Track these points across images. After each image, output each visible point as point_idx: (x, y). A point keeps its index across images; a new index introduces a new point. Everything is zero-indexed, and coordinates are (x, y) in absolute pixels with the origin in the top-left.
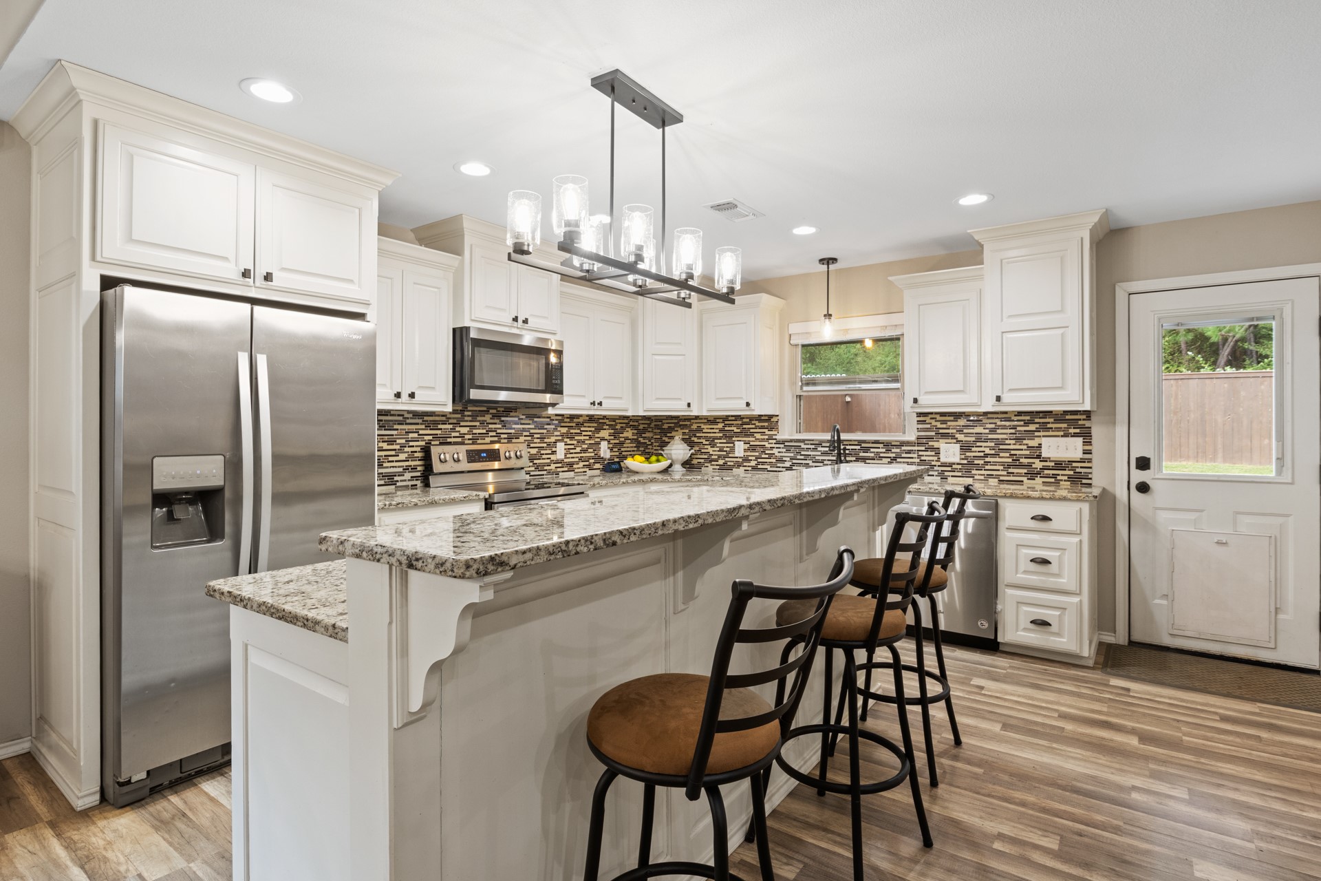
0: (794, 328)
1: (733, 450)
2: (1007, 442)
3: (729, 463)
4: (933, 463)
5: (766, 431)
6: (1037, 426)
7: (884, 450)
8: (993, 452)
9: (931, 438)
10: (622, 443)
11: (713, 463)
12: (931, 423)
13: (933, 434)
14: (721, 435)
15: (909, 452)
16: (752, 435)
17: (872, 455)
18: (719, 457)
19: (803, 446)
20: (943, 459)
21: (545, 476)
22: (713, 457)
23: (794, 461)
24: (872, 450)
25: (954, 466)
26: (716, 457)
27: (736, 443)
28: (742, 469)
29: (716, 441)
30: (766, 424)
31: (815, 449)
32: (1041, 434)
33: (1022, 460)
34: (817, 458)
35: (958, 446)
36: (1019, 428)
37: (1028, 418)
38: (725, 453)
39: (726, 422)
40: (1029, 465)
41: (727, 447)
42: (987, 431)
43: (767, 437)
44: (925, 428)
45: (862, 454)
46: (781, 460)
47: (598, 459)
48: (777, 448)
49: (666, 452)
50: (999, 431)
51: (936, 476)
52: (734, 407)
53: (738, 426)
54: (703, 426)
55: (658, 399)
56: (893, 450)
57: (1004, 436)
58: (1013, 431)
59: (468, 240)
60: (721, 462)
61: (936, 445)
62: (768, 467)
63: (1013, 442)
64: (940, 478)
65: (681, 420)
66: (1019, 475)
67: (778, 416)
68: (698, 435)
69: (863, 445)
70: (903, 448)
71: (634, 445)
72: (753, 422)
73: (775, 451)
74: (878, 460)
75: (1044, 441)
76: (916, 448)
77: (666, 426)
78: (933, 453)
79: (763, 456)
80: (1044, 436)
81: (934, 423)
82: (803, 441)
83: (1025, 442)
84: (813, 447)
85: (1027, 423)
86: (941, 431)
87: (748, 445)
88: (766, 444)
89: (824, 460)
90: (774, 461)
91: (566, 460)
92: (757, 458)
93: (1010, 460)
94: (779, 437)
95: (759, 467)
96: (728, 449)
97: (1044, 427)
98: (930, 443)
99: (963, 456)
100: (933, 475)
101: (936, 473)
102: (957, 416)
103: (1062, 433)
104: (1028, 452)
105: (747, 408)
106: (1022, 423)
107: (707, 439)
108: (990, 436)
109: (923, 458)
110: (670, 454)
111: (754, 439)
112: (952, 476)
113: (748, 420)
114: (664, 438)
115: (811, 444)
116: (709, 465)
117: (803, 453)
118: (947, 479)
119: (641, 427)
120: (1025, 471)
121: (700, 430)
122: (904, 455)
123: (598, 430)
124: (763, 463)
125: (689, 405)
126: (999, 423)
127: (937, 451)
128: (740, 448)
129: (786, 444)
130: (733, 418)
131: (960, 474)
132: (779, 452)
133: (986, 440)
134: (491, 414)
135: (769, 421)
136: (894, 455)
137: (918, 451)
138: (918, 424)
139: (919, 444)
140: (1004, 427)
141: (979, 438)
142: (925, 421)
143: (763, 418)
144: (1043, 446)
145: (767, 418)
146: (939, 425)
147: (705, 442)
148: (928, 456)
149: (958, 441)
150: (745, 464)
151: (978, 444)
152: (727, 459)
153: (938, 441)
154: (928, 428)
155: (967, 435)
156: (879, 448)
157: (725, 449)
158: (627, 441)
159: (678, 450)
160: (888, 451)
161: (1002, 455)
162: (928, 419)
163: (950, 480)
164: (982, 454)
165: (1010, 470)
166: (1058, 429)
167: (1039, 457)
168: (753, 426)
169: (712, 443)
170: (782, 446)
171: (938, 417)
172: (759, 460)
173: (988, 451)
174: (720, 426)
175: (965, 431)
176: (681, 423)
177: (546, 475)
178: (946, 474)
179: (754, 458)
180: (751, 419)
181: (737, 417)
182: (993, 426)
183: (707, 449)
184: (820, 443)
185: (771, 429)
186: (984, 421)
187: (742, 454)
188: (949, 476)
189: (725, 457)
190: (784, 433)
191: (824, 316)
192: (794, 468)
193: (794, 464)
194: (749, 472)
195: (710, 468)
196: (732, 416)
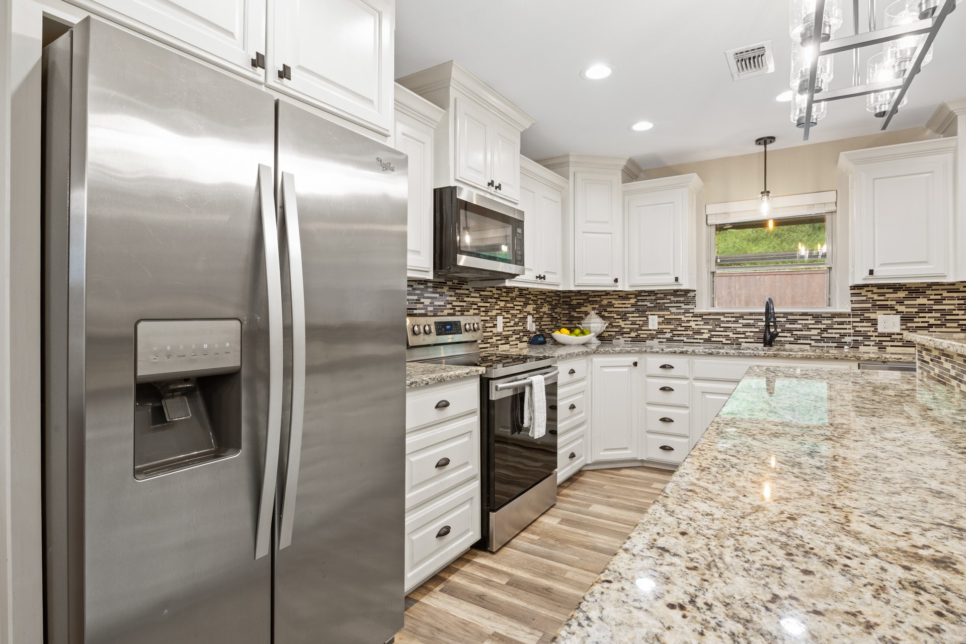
0: (711, 209)
1: (646, 323)
2: (954, 312)
3: (641, 336)
4: (869, 334)
5: (682, 305)
7: (813, 322)
8: (939, 322)
9: (867, 310)
10: (541, 318)
11: (625, 335)
12: (867, 296)
13: (870, 305)
14: (634, 309)
15: (842, 323)
16: (667, 309)
17: (800, 326)
18: (632, 330)
19: (722, 318)
20: (881, 329)
21: (489, 349)
22: (625, 330)
23: (713, 333)
24: (799, 322)
25: (893, 337)
26: (628, 330)
27: (650, 317)
28: (656, 341)
29: (628, 315)
30: (682, 299)
31: (735, 322)
34: (738, 330)
35: (898, 317)
38: (637, 326)
39: (639, 298)
41: (639, 321)
42: (932, 302)
43: (683, 311)
44: (858, 301)
45: (788, 326)
46: (699, 332)
47: (526, 332)
48: (693, 321)
49: (583, 325)
50: (944, 302)
51: (873, 346)
52: (662, 282)
53: (651, 301)
54: (614, 302)
55: (587, 274)
56: (823, 322)
57: (952, 307)
58: (962, 302)
59: (453, 93)
60: (633, 334)
61: (872, 316)
62: (685, 339)
64: (877, 348)
65: (590, 296)
67: (695, 291)
68: (608, 310)
69: (790, 317)
70: (835, 320)
71: (549, 319)
72: (668, 297)
73: (692, 324)
74: (805, 331)
76: (851, 320)
77: (574, 302)
78: (870, 324)
79: (679, 329)
81: (870, 295)
82: (723, 314)
84: (734, 319)
86: (878, 303)
87: (663, 319)
88: (683, 317)
89: (746, 332)
90: (691, 333)
91: (504, 333)
92: (672, 331)
94: (697, 310)
95: (674, 338)
96: (641, 323)
98: (866, 315)
99: (904, 327)
100: (870, 345)
101: (873, 343)
102: (896, 288)
105: (676, 283)
107: (618, 313)
108: (935, 307)
109: (857, 329)
110: (589, 327)
111: (669, 313)
112: (891, 346)
113: (662, 295)
114: (572, 313)
115: (731, 317)
116: (621, 337)
117: (722, 325)
118: (885, 348)
119: (554, 303)
121: (611, 305)
122: (835, 326)
123: (526, 304)
124: (679, 335)
125: (616, 281)
126: (945, 294)
127: (874, 323)
128: (654, 322)
129: (704, 317)
130: (647, 294)
131: (900, 344)
132: (696, 325)
133: (930, 311)
134: (448, 286)
135: (685, 296)
136: (824, 326)
137: (853, 322)
138: (851, 296)
139: (854, 316)
140: (952, 298)
141: (922, 309)
142: (861, 293)
143: (678, 293)
145: (683, 293)
146: (876, 297)
147: (616, 316)
148: (864, 327)
149: (898, 313)
150: (659, 336)
151: (921, 315)
152: (639, 332)
153: (876, 312)
154: (863, 301)
155: (908, 306)
156: (808, 320)
157: (637, 323)
158: (546, 316)
159: (595, 324)
160: (817, 323)
161: (948, 325)
162: (863, 292)
163: (889, 349)
164: (926, 325)
168: (668, 301)
169: (624, 316)
170: (700, 319)
171: (875, 290)
172: (675, 332)
173: (932, 321)
174: (633, 301)
175: (906, 302)
176: (590, 299)
177: (490, 347)
178: (884, 343)
179: (669, 331)
180: (666, 294)
181: (651, 293)
182: (939, 297)
183: (619, 322)
184: (742, 316)
185: (687, 304)
186: (928, 292)
187: (656, 327)
188: (888, 346)
189: (637, 330)
190: (703, 306)
191: (762, 193)
192: (713, 339)
193: (712, 336)
194: (664, 343)
195: (622, 340)
196: (645, 291)
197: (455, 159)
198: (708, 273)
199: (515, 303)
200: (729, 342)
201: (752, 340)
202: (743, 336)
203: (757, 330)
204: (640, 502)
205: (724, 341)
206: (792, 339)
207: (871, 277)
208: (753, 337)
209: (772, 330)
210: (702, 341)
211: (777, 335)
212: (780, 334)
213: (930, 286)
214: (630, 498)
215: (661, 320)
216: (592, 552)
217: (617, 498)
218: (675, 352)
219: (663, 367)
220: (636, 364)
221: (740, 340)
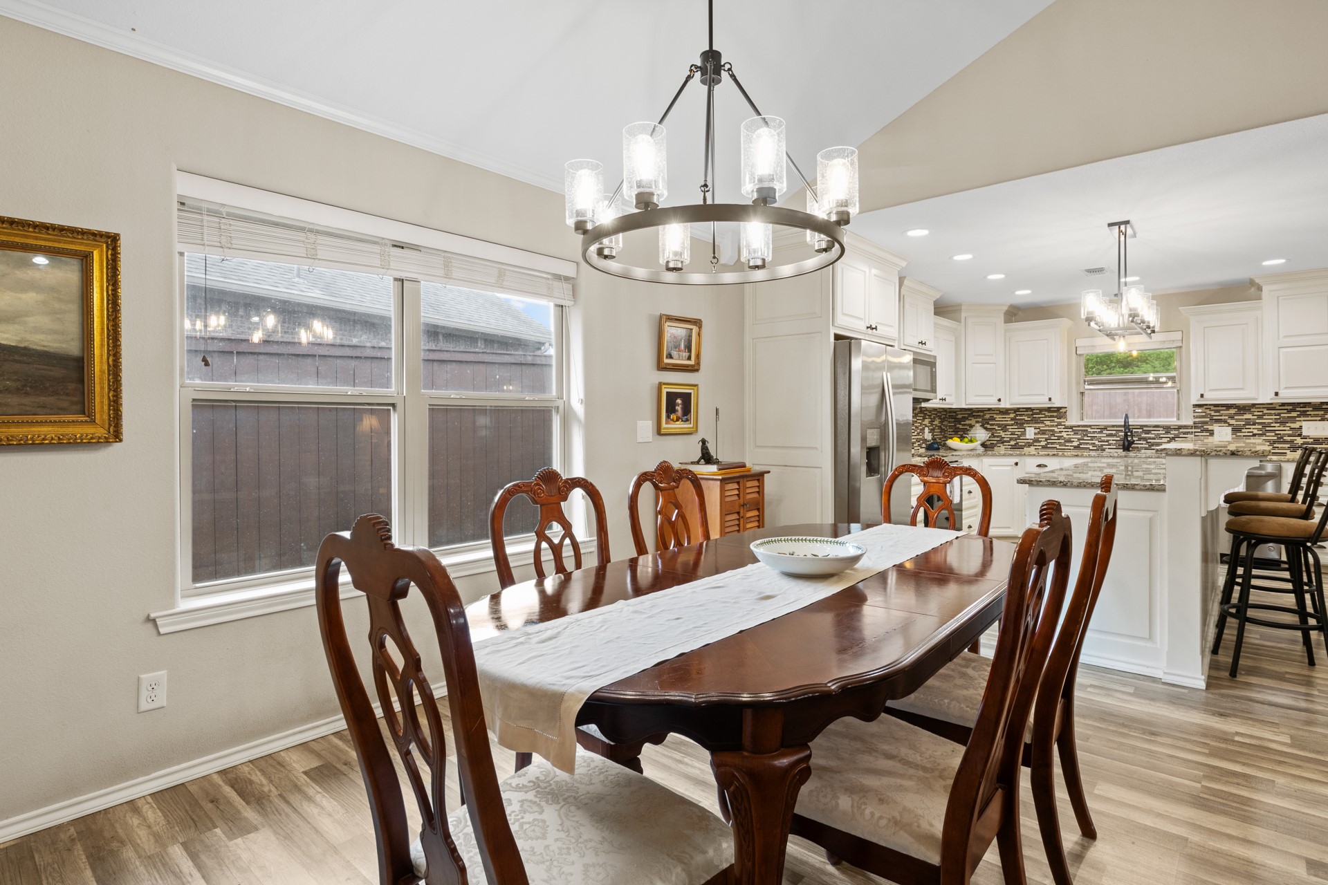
0: (1079, 343)
1: (1024, 433)
2: (1272, 425)
3: (1020, 444)
5: (1055, 419)
6: (1299, 413)
7: (1164, 432)
8: (1261, 432)
9: (1206, 423)
10: (934, 429)
11: (1005, 444)
12: (1206, 412)
13: (1208, 419)
14: (1013, 422)
15: (1187, 433)
16: (1042, 422)
17: (1153, 436)
18: (1011, 439)
19: (1089, 430)
20: (1217, 438)
22: (1005, 439)
23: (1081, 441)
24: (1153, 432)
26: (1008, 439)
27: (1027, 429)
28: (1033, 448)
29: (1008, 427)
30: (1055, 414)
31: (1101, 432)
32: (1302, 419)
33: (1285, 438)
34: (1102, 438)
35: (1230, 428)
36: (1282, 415)
37: (1291, 407)
38: (1016, 436)
39: (1017, 413)
40: (1292, 441)
41: (1018, 431)
42: (1255, 417)
43: (1056, 424)
45: (1143, 435)
46: (1070, 441)
47: (925, 441)
48: (1065, 432)
49: (970, 435)
50: (1265, 417)
52: (1039, 401)
53: (1028, 416)
54: (995, 416)
55: (976, 396)
57: (1271, 421)
58: (1278, 417)
60: (1013, 443)
61: (1210, 428)
62: (1058, 447)
63: (1278, 425)
65: (974, 412)
66: (1284, 448)
67: (1066, 408)
68: (990, 423)
69: (1145, 429)
70: (1181, 430)
71: (939, 431)
72: (1043, 413)
73: (1064, 434)
75: (1304, 424)
76: (1193, 430)
77: (960, 416)
78: (1208, 434)
79: (1052, 438)
80: (1304, 421)
81: (1208, 412)
82: (1090, 426)
83: (1287, 425)
84: (1099, 430)
85: (1289, 411)
86: (1215, 418)
87: (1039, 430)
88: (1056, 429)
89: (1109, 440)
90: (1063, 441)
92: (1046, 439)
93: (1275, 438)
94: (1067, 423)
95: (1049, 446)
96: (1019, 433)
97: (1304, 414)
98: (1205, 427)
99: (1234, 436)
102: (1228, 407)
103: (1320, 418)
104: (1291, 432)
105: (1049, 402)
106: (1285, 411)
107: (999, 425)
108: (1258, 421)
109: (1198, 438)
110: (975, 437)
111: (1044, 425)
113: (1038, 411)
114: (958, 426)
116: (1001, 445)
117: (1089, 435)
119: (942, 417)
120: (1289, 446)
121: (992, 419)
122: (1181, 436)
123: (924, 418)
124: (1052, 443)
125: (999, 400)
126: (1265, 411)
127: (1211, 433)
128: (1030, 433)
129: (1074, 429)
130: (1024, 410)
132: (1067, 435)
133: (1254, 424)
135: (1059, 412)
136: (1173, 436)
137: (1194, 432)
138: (1194, 413)
139: (1196, 427)
140: (1270, 414)
141: (1248, 422)
142: (1201, 411)
143: (1051, 410)
144: (1303, 427)
145: (1056, 409)
146: (1213, 413)
147: (997, 428)
148: (1204, 436)
149: (1230, 425)
150: (1035, 444)
151: (1247, 427)
152: (1018, 441)
153: (1213, 425)
154: (1203, 416)
155: (1237, 420)
156: (1159, 430)
157: (1016, 433)
158: (937, 428)
159: (980, 434)
160: (1167, 433)
161: (1268, 434)
162: (1203, 409)
164: (1251, 434)
165: (1275, 445)
166: (1317, 416)
167: (1300, 435)
168: (1043, 416)
169: (1004, 428)
170: (1071, 430)
171: (1212, 408)
172: (1049, 441)
173: (1256, 432)
174: (1012, 416)
175: (1236, 417)
176: (974, 414)
179: (1044, 440)
180: (1041, 410)
181: (1028, 409)
182: (1261, 413)
183: (1000, 433)
184: (1105, 428)
185: (1060, 418)
186: (1252, 410)
187: (1033, 437)
189: (1016, 439)
190: (1073, 419)
192: (1081, 446)
193: (1081, 444)
194: (1040, 450)
195: (1003, 448)
196: (1023, 408)
197: (904, 331)
198: (1078, 393)
199: (918, 418)
200: (1095, 448)
201: (1115, 447)
202: (1107, 443)
203: (1119, 439)
205: (1091, 447)
206: (1147, 446)
207: (1203, 399)
208: (1115, 444)
209: (1129, 439)
210: (1072, 448)
211: (1133, 442)
212: (1136, 442)
213: (1254, 405)
215: (1037, 431)
218: (1048, 455)
219: (1039, 466)
220: (1016, 464)
221: (1104, 447)
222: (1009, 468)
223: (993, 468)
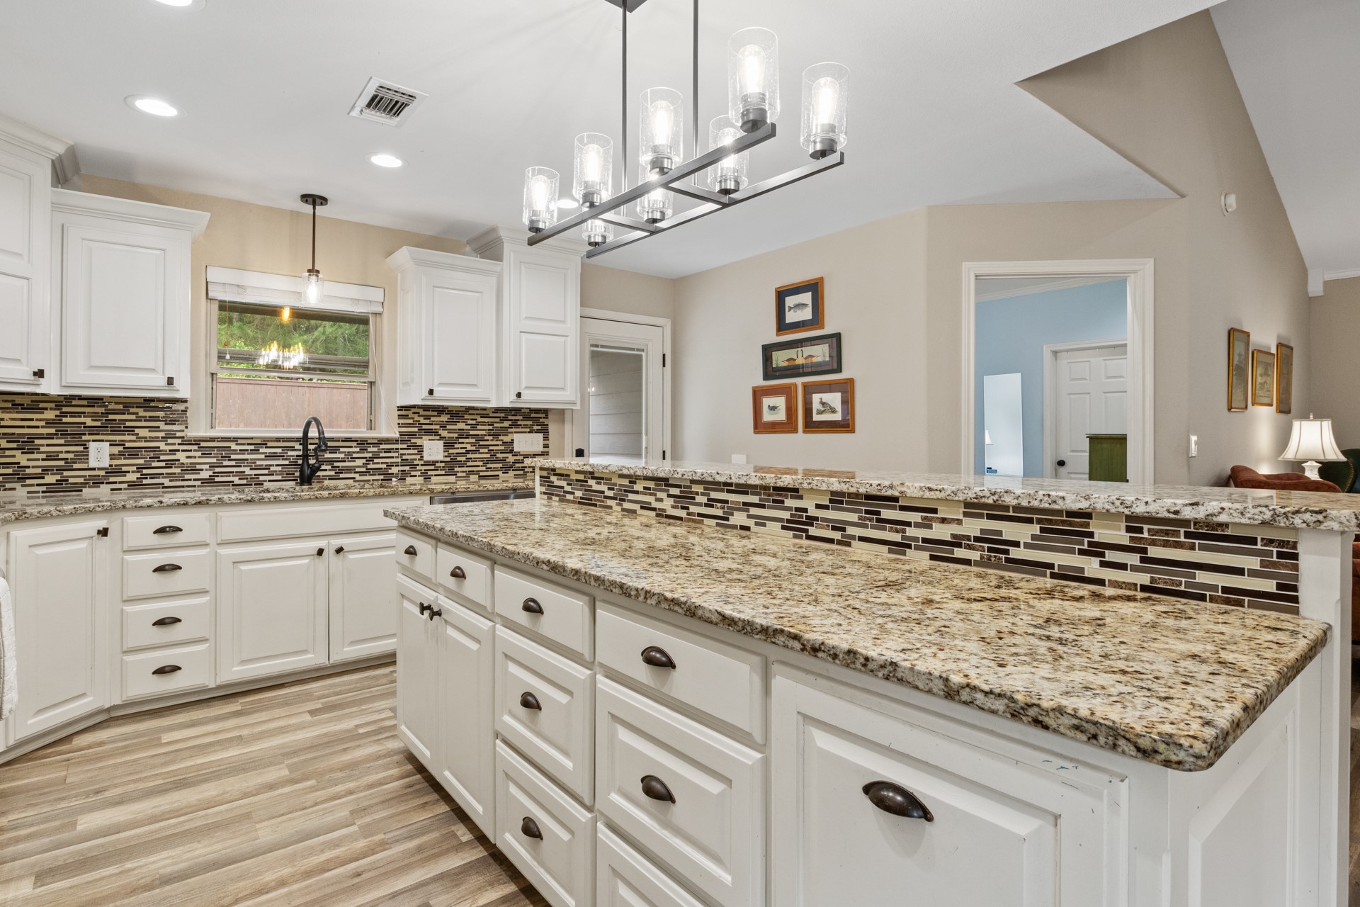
1: (84, 456)
2: (486, 438)
3: (71, 480)
4: (416, 462)
5: (162, 425)
6: (510, 422)
7: (358, 450)
8: (474, 448)
9: (413, 435)
11: (28, 482)
12: (413, 418)
13: (416, 429)
14: (53, 431)
15: (388, 451)
16: (130, 431)
17: (342, 455)
18: (46, 470)
19: (234, 446)
20: (426, 458)
22: (28, 471)
23: (217, 470)
24: (342, 450)
25: (437, 465)
26: (39, 471)
27: (92, 446)
28: (105, 488)
29: (37, 442)
30: (160, 413)
31: (256, 451)
32: (513, 430)
33: (498, 455)
34: (258, 463)
35: (441, 443)
36: (496, 425)
37: (503, 415)
38: (62, 463)
39: (65, 409)
40: (504, 460)
41: (67, 452)
42: (469, 427)
43: (163, 434)
44: (405, 424)
45: (328, 455)
46: (194, 469)
48: (183, 451)
50: (479, 427)
51: (419, 476)
52: (141, 383)
53: (94, 416)
56: (369, 449)
57: (484, 432)
58: (491, 427)
60: (51, 479)
61: (419, 442)
62: (167, 482)
63: (491, 438)
64: (422, 478)
66: (496, 469)
67: (186, 401)
69: (332, 444)
70: (382, 446)
72: (132, 410)
73: (181, 457)
74: (349, 461)
75: (516, 437)
76: (399, 446)
78: (416, 451)
79: (154, 464)
80: (515, 432)
81: (417, 418)
82: (235, 440)
83: (501, 438)
84: (252, 447)
85: (503, 420)
86: (424, 427)
87: (121, 448)
88: (162, 446)
89: (271, 465)
90: (178, 470)
92: (140, 468)
93: (488, 456)
94: (192, 433)
95: (145, 482)
96: (71, 456)
97: (515, 424)
98: (413, 441)
99: (446, 454)
100: (416, 476)
101: (419, 473)
102: (440, 410)
103: (528, 430)
104: (503, 448)
105: (168, 388)
106: (498, 420)
108: (472, 433)
109: (404, 457)
111: (134, 438)
112: (435, 475)
115: (248, 444)
116: (18, 486)
117: (233, 457)
118: (430, 478)
120: (501, 465)
122: (382, 455)
124: (154, 476)
125: (39, 374)
126: (480, 420)
127: (420, 449)
128: (100, 454)
129: (203, 444)
130: (85, 403)
131: (443, 472)
132: (188, 457)
133: (467, 437)
135: (169, 410)
136: (370, 455)
137: (401, 449)
138: (399, 418)
139: (403, 441)
140: (483, 424)
141: (462, 435)
142: (408, 415)
143: (152, 404)
144: (515, 441)
145: (160, 403)
146: (422, 421)
148: (411, 455)
149: (441, 438)
150: (112, 479)
151: (461, 440)
152: (66, 473)
153: (422, 438)
154: (410, 424)
155: (450, 431)
156: (351, 447)
157: (61, 456)
160: (363, 450)
161: (481, 450)
162: (410, 413)
163: (434, 479)
164: (464, 451)
165: (489, 466)
166: (526, 426)
167: (511, 451)
168: (133, 417)
169: (27, 444)
170: (196, 447)
171: (422, 412)
172: (145, 471)
173: (469, 447)
174: (51, 415)
175: (448, 427)
178: (430, 473)
179: (134, 468)
180: (128, 404)
181: (94, 401)
182: (474, 422)
183: (14, 456)
184: (264, 443)
185: (173, 422)
186: (466, 417)
187: (106, 463)
188: (432, 475)
189: (60, 470)
190: (198, 428)
191: (309, 271)
192: (217, 479)
193: (217, 474)
194: (122, 491)
195: (21, 492)
196: (80, 398)
198: (206, 375)
200: (244, 482)
203: (287, 462)
204: (168, 772)
205: (236, 480)
206: (333, 473)
207: (430, 397)
208: (281, 473)
209: (312, 461)
210: (199, 483)
211: (318, 469)
212: (320, 467)
213: (468, 409)
214: (143, 775)
215: (116, 450)
216: (168, 888)
217: (116, 786)
218: (185, 504)
219: (161, 531)
220: (104, 532)
221: (262, 478)
222: (84, 545)
223: (40, 551)
